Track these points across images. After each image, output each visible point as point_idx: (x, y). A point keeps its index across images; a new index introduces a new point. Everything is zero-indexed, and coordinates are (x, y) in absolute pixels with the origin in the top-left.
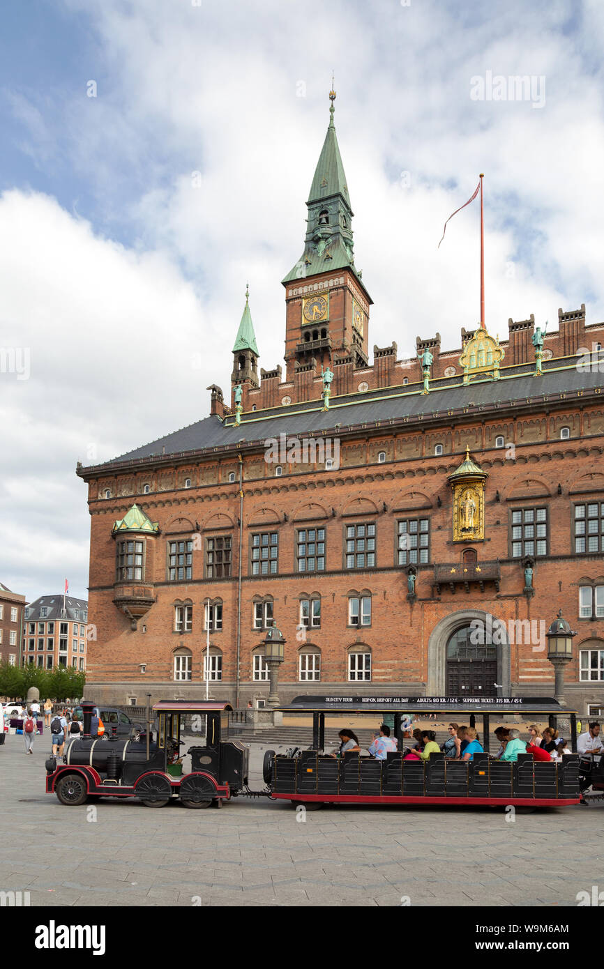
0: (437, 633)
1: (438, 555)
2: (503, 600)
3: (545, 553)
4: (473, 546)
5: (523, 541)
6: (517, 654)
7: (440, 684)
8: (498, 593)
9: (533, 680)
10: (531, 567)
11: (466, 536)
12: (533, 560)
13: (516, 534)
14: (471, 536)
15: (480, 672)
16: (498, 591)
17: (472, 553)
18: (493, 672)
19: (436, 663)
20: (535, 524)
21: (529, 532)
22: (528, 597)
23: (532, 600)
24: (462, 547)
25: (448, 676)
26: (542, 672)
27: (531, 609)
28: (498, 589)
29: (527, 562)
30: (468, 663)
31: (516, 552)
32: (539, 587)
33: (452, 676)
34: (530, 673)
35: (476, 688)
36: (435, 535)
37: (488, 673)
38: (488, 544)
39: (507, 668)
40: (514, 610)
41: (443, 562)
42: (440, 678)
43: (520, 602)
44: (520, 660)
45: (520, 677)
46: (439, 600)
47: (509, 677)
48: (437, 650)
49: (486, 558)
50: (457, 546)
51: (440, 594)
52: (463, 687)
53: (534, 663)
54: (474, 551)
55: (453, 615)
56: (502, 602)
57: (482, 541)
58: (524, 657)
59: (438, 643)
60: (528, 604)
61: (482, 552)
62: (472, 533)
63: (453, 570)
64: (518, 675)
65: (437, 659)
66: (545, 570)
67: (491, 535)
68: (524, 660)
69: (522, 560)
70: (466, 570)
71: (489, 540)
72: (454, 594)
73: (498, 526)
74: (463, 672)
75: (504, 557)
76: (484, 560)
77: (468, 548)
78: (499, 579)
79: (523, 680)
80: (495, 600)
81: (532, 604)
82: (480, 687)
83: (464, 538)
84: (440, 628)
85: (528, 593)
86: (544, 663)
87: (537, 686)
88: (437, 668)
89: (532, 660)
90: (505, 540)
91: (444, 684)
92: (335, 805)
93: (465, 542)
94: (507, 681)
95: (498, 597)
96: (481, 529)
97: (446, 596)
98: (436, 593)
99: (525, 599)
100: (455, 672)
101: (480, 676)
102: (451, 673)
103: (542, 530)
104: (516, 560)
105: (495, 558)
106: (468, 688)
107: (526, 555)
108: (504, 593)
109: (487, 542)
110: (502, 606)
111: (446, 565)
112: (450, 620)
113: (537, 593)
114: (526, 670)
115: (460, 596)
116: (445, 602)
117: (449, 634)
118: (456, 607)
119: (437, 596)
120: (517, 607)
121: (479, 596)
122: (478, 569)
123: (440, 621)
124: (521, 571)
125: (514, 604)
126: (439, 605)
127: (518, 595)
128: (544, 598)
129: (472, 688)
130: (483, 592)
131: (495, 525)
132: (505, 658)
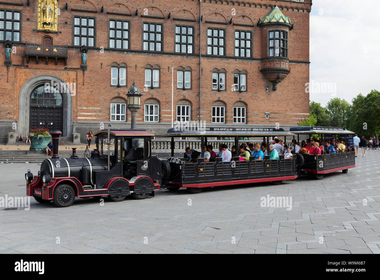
0: (25, 88)
1: (27, 37)
2: (68, 70)
3: (93, 46)
4: (51, 35)
5: (80, 36)
6: (76, 104)
7: (27, 121)
8: (66, 66)
9: (85, 120)
10: (86, 52)
11: (47, 28)
12: (87, 49)
13: (77, 31)
14: (50, 29)
15: (52, 114)
16: (66, 65)
17: (49, 39)
18: (60, 114)
19: (24, 108)
20: (88, 27)
21: (84, 32)
22: (84, 71)
23: (86, 72)
24: (43, 35)
25: (31, 116)
26: (91, 115)
27: (85, 77)
28: (66, 63)
29: (84, 49)
30: (45, 108)
31: (77, 43)
32: (90, 65)
33: (33, 116)
34: (84, 116)
35: (49, 124)
36: (25, 24)
37: (57, 114)
38: (60, 35)
39: (70, 112)
40: (75, 77)
41: (30, 42)
42: (27, 117)
43: (78, 73)
44: (78, 108)
45: (78, 118)
46: (27, 67)
47: (71, 118)
48: (25, 99)
49: (59, 43)
50: (40, 33)
51: (28, 63)
52: (41, 123)
53: (86, 110)
54: (51, 38)
55: (36, 77)
56: (68, 72)
57: (56, 33)
58: (80, 106)
59: (26, 94)
60: (84, 74)
61: (56, 39)
62: (50, 26)
63: (39, 49)
64: (77, 116)
65: (25, 105)
66: (93, 56)
67: (62, 30)
68: (81, 108)
69: (80, 48)
70: (47, 50)
71: (60, 32)
72: (37, 64)
73: (66, 25)
74: (41, 114)
75: (69, 45)
76: (57, 44)
77: (47, 35)
78: (67, 58)
79: (80, 120)
80: (64, 70)
81: (85, 75)
82: (52, 124)
83: (45, 29)
84: (28, 85)
85: (83, 68)
86: (92, 110)
87: (87, 123)
88: (25, 110)
89: (85, 108)
90: (70, 34)
91: (29, 121)
92: (212, 188)
93: (45, 32)
94: (70, 120)
95: (66, 69)
96: (56, 25)
97: (31, 65)
98: (25, 61)
99: (82, 72)
100: (36, 114)
101: (52, 117)
102: (33, 114)
103: (91, 32)
104: (76, 47)
105: (64, 45)
106: (44, 124)
107: (82, 45)
108: (69, 67)
109: (59, 34)
110: (68, 74)
111: (33, 45)
112: (34, 80)
113: (89, 69)
114: (82, 113)
115: (42, 65)
116: (31, 68)
117: (33, 89)
118: (38, 72)
119: (26, 64)
120: (77, 76)
121: (54, 67)
122: (55, 50)
123: (27, 80)
124: (80, 55)
125: (75, 73)
126: (27, 70)
127: (78, 69)
128: (92, 72)
129: (46, 124)
130: (56, 65)
131: (64, 24)
132: (69, 106)
